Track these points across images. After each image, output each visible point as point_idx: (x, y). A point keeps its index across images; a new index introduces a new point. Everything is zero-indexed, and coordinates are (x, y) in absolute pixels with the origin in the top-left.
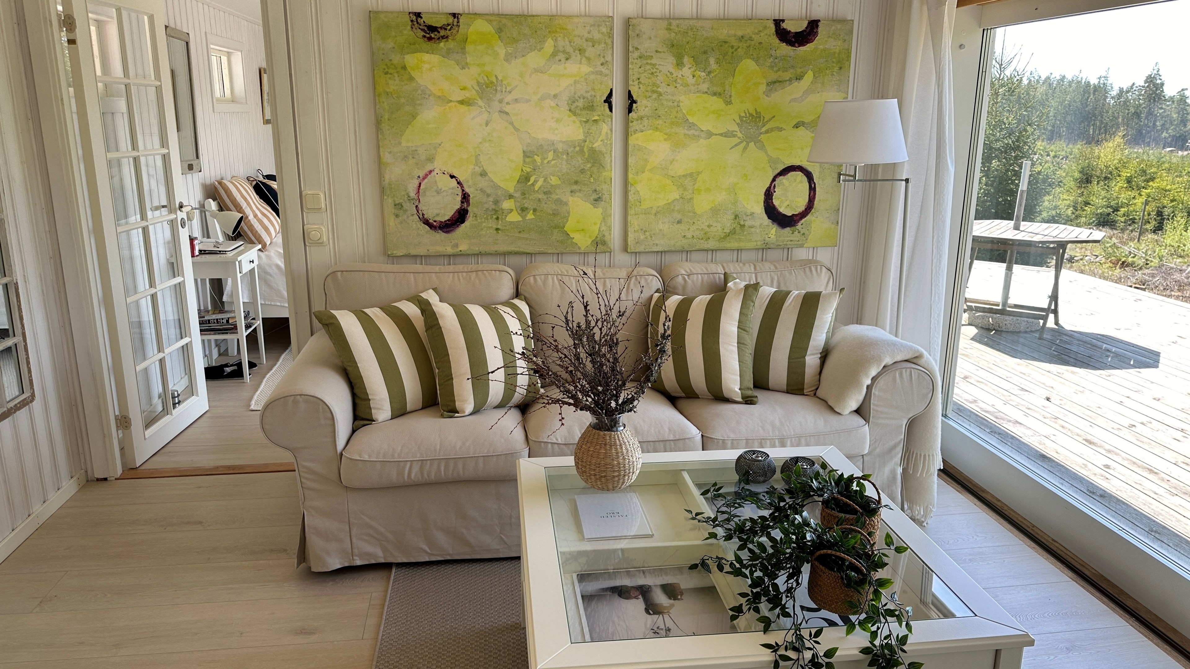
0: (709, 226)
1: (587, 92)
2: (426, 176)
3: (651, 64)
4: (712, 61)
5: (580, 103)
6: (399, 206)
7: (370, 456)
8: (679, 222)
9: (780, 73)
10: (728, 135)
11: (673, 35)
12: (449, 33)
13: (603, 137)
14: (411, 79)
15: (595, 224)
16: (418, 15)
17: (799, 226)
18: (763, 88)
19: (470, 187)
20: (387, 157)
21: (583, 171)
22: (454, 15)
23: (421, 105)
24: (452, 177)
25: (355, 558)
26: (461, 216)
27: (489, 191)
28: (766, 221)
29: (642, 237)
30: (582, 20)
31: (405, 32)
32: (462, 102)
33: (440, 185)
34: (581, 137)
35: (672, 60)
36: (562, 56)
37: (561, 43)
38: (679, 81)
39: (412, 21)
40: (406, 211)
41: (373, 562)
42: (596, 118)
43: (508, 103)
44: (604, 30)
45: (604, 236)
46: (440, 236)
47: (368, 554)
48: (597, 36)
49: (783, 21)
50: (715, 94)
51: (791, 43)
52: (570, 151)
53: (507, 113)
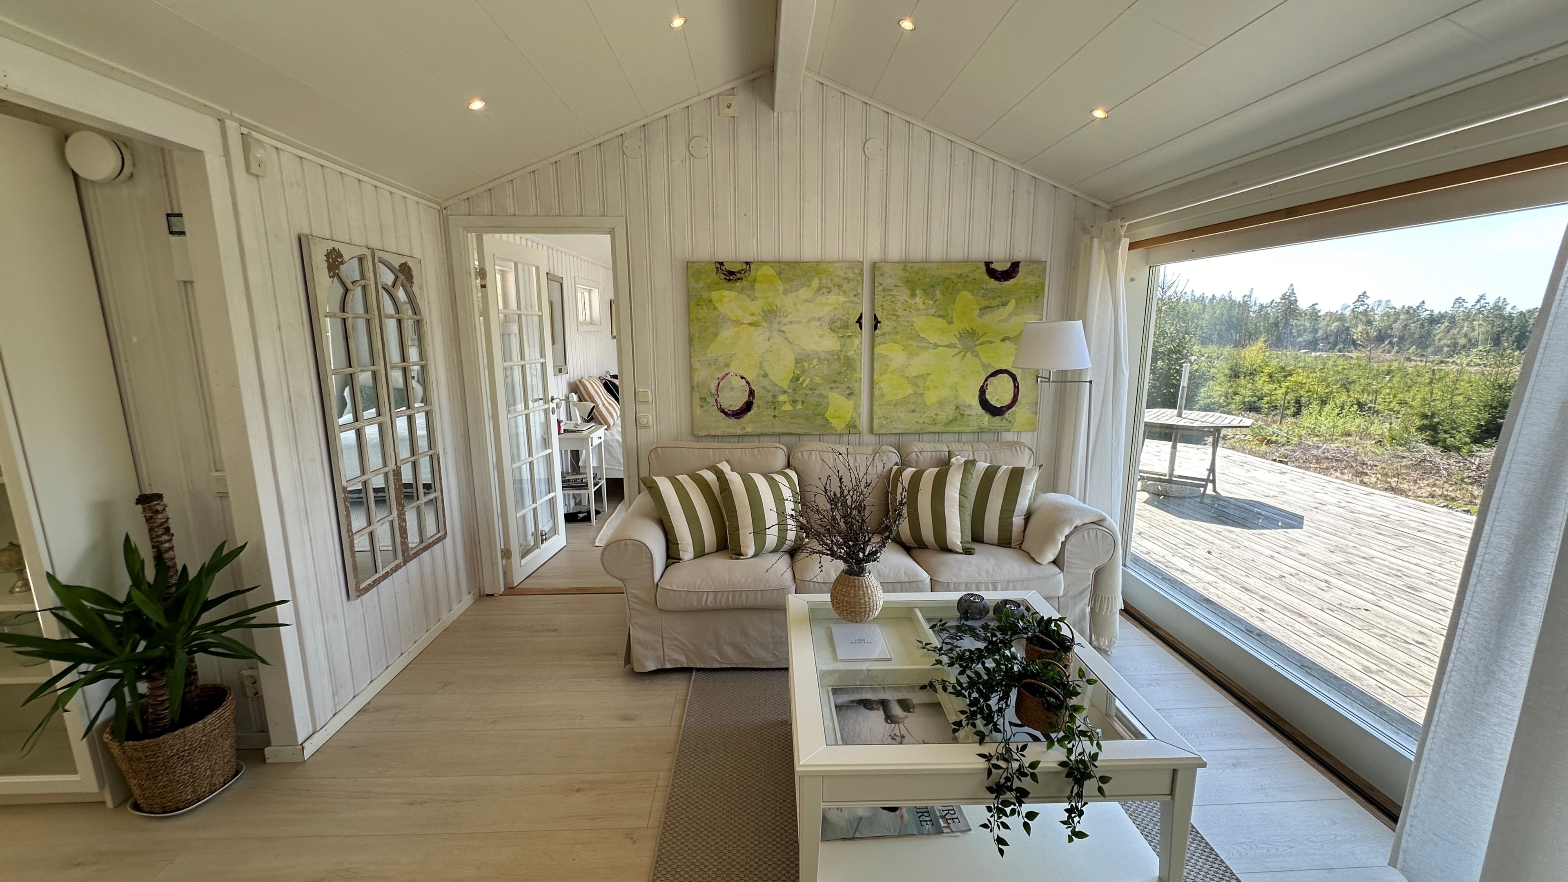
0: (936, 415)
1: (844, 315)
2: (723, 378)
3: (891, 295)
4: (938, 292)
5: (838, 324)
6: (703, 399)
7: (678, 587)
8: (913, 411)
9: (990, 301)
10: (950, 346)
11: (908, 274)
12: (743, 276)
13: (855, 348)
14: (715, 308)
15: (848, 412)
16: (721, 264)
17: (1006, 415)
18: (977, 312)
19: (755, 385)
20: (696, 365)
21: (839, 373)
22: (747, 263)
23: (721, 327)
24: (742, 378)
25: (666, 662)
26: (748, 407)
27: (769, 388)
28: (980, 410)
29: (885, 422)
30: (840, 264)
31: (712, 276)
32: (751, 324)
33: (734, 384)
34: (839, 348)
35: (908, 292)
36: (825, 290)
37: (824, 281)
38: (913, 307)
39: (717, 268)
40: (708, 403)
41: (679, 666)
42: (850, 334)
43: (784, 325)
44: (857, 271)
45: (855, 421)
46: (733, 421)
47: (675, 660)
48: (851, 276)
49: (992, 263)
50: (940, 316)
51: (998, 279)
52: (830, 358)
53: (784, 332)
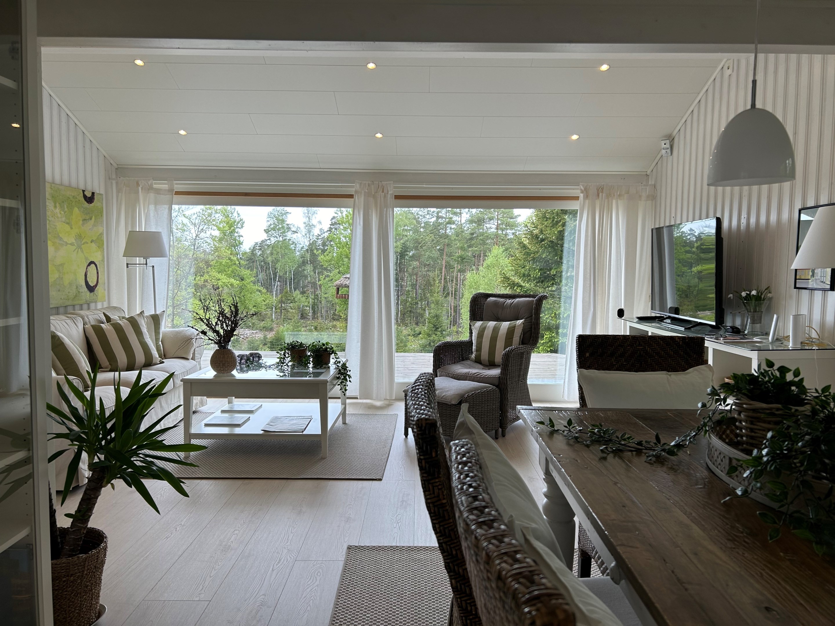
0: (69, 292)
4: (65, 206)
8: (59, 291)
9: (85, 216)
10: (72, 244)
11: (53, 191)
17: (95, 292)
18: (81, 222)
28: (86, 289)
38: (56, 215)
49: (85, 191)
50: (67, 223)
51: (87, 202)
